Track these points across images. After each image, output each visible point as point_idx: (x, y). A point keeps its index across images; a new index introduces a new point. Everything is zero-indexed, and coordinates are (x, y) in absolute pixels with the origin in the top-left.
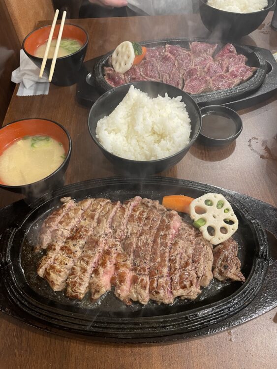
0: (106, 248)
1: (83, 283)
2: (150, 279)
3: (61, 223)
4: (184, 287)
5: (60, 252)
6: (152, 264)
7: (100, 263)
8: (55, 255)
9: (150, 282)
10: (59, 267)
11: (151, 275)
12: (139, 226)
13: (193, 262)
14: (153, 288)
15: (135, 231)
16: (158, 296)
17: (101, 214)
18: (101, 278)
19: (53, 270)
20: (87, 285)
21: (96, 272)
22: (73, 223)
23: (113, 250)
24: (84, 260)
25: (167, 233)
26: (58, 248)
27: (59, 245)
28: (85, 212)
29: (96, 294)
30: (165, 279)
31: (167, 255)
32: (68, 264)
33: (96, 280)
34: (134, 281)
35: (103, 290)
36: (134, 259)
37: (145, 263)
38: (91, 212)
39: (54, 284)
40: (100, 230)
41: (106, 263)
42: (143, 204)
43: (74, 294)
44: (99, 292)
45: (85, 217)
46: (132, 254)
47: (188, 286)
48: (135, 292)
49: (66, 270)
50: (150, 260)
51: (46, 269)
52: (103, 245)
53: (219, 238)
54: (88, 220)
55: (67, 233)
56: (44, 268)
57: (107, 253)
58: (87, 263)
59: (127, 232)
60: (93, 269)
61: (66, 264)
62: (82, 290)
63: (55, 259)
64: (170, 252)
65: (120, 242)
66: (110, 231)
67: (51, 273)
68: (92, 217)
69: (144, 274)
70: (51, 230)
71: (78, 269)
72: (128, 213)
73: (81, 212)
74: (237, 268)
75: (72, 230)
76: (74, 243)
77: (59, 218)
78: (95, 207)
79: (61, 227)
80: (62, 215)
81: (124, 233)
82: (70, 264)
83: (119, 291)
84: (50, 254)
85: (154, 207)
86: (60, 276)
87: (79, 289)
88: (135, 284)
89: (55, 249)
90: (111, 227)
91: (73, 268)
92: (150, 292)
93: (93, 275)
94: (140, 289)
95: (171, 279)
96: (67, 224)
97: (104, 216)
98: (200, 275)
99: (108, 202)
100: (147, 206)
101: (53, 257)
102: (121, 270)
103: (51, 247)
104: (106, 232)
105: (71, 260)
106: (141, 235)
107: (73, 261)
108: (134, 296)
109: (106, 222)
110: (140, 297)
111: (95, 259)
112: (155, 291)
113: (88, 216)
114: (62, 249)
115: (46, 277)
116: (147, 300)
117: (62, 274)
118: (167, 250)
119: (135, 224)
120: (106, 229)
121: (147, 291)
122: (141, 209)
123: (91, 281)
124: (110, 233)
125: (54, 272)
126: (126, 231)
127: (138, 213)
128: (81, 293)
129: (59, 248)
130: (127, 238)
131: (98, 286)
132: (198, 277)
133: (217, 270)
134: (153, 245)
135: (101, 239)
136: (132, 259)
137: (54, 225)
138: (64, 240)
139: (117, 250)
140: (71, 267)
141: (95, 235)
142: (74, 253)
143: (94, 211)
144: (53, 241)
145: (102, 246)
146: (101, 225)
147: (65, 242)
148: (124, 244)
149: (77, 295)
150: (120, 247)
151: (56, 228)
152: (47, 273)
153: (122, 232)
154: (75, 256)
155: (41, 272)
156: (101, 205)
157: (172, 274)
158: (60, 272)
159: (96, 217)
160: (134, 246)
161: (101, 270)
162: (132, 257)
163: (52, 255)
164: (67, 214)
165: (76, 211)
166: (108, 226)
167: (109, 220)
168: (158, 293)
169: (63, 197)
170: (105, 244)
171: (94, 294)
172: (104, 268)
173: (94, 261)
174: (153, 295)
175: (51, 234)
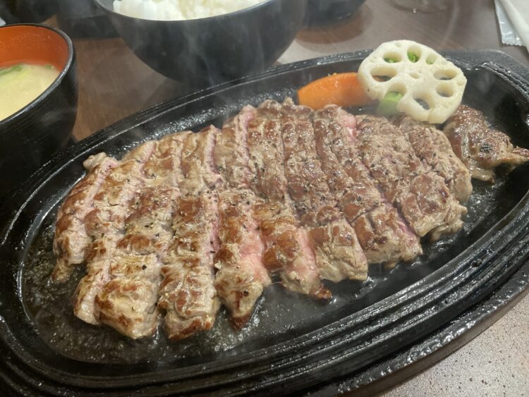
0: (224, 206)
1: (203, 289)
2: (350, 223)
3: (99, 197)
5: (119, 251)
6: (340, 195)
7: (222, 238)
8: (107, 261)
9: (355, 228)
10: (127, 281)
11: (349, 213)
12: (274, 146)
14: (368, 236)
15: (270, 156)
17: (185, 156)
18: (239, 262)
19: (113, 292)
20: (212, 291)
21: (223, 255)
22: (130, 190)
23: (243, 207)
24: (183, 245)
26: (110, 246)
27: (111, 239)
28: (147, 163)
29: (241, 302)
30: (383, 209)
32: (149, 267)
33: (231, 271)
34: (317, 242)
35: (256, 288)
36: (296, 202)
38: (160, 160)
39: (129, 321)
40: (195, 182)
41: (236, 232)
42: (263, 112)
43: (186, 324)
44: (246, 294)
45: (151, 172)
46: (287, 196)
47: (439, 203)
49: (148, 282)
51: (96, 300)
52: (214, 205)
54: (161, 175)
55: (121, 211)
56: (90, 297)
57: (229, 216)
58: (194, 247)
59: (256, 165)
60: (212, 256)
61: (144, 267)
62: (206, 306)
63: (111, 270)
64: (363, 162)
65: (250, 188)
66: (219, 176)
67: (110, 299)
68: (168, 166)
69: (334, 219)
70: (81, 215)
71: (176, 266)
72: (240, 135)
73: (137, 167)
74: (507, 144)
75: (131, 202)
76: (146, 220)
77: (91, 191)
78: (167, 147)
79: (104, 205)
80: (97, 183)
81: (250, 169)
82: (154, 265)
84: (95, 265)
86: (136, 297)
87: (197, 306)
88: (325, 244)
89: (103, 251)
90: (217, 169)
91: (165, 270)
92: (364, 247)
93: (218, 266)
95: (395, 205)
96: (115, 195)
97: (192, 155)
98: (449, 175)
99: (190, 134)
100: (274, 112)
101: (106, 268)
102: (279, 230)
103: (93, 251)
104: (209, 180)
105: (152, 256)
106: (287, 158)
107: (158, 256)
108: (335, 272)
109: (202, 164)
110: (346, 265)
111: (209, 235)
112: (376, 240)
113: (157, 168)
114: (121, 244)
116: (365, 267)
117: (140, 291)
118: (357, 160)
119: (265, 146)
120: (207, 176)
121: (358, 246)
122: (265, 121)
123: (218, 279)
124: (220, 180)
125: (120, 295)
126: (251, 163)
127: (261, 129)
128: (204, 315)
129: (114, 245)
130: (261, 173)
132: (448, 182)
134: (323, 164)
135: (205, 196)
136: (290, 205)
138: (121, 226)
139: (248, 203)
140: (157, 272)
141: (187, 195)
142: (154, 241)
143: (166, 154)
144: (93, 238)
145: (213, 208)
146: (193, 173)
147: (125, 230)
148: (258, 187)
149: (197, 322)
150: (254, 196)
151: (91, 209)
152: (102, 305)
153: (246, 169)
154: (159, 246)
156: (177, 141)
158: (134, 288)
159: (177, 162)
160: (284, 179)
161: (234, 247)
162: (288, 200)
163: (101, 267)
164: (108, 178)
165: (128, 167)
166: (209, 169)
167: (207, 158)
168: (382, 241)
169: (86, 157)
170: (219, 201)
171: (238, 303)
172: (238, 241)
173: (209, 240)
174: (374, 250)
175: (83, 225)
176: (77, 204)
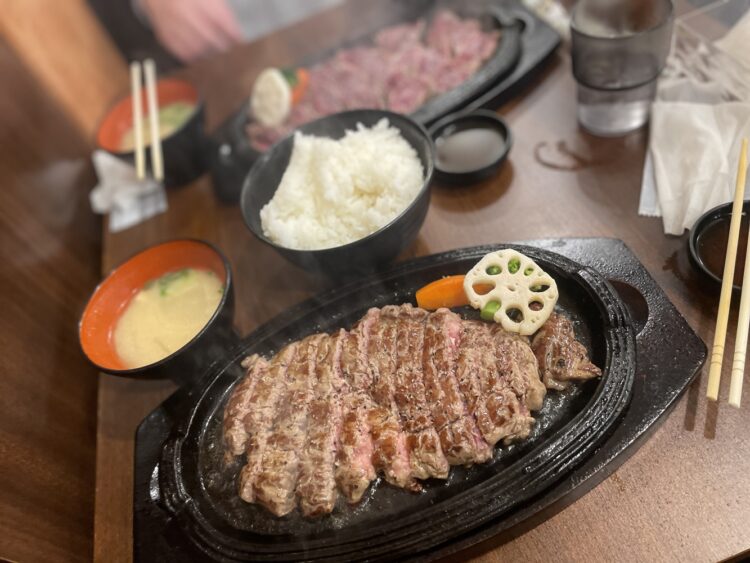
0: (346, 410)
1: (325, 483)
2: (438, 432)
3: (253, 400)
4: (502, 422)
5: (268, 448)
6: (433, 406)
7: (343, 439)
8: (261, 456)
9: (440, 436)
10: (273, 473)
11: (437, 424)
12: (389, 355)
13: (501, 374)
14: (449, 445)
15: (386, 365)
16: (461, 454)
17: (319, 360)
18: (352, 462)
19: (265, 482)
20: (332, 483)
21: (341, 456)
22: (276, 393)
23: (360, 411)
24: (314, 445)
25: (441, 346)
26: (262, 443)
27: (263, 436)
28: (289, 368)
29: (353, 493)
30: (463, 422)
31: (453, 381)
32: (289, 462)
33: (346, 469)
34: (412, 445)
35: (364, 482)
36: (400, 410)
37: (420, 409)
38: (300, 364)
39: (275, 504)
40: (326, 387)
41: (352, 435)
42: (383, 317)
43: (314, 509)
44: (356, 487)
45: (292, 376)
46: (393, 404)
47: (507, 417)
48: (419, 464)
49: (288, 474)
50: (428, 401)
51: (253, 485)
52: (339, 409)
53: (532, 321)
54: (300, 379)
55: (269, 413)
56: (248, 484)
57: (351, 418)
58: (321, 448)
59: (373, 373)
60: (334, 455)
61: (286, 463)
62: (328, 496)
63: (263, 463)
64: (456, 375)
65: (367, 393)
66: (344, 381)
67: (263, 487)
68: (305, 371)
69: (425, 428)
70: (240, 417)
71: (308, 463)
72: (362, 341)
73: (282, 371)
74: (582, 359)
75: (277, 404)
76: (288, 423)
77: (248, 394)
78: (304, 352)
79: (256, 407)
80: (251, 387)
81: (368, 376)
82: (293, 460)
83: (392, 473)
84: (252, 458)
85: (405, 314)
86: (280, 486)
87: (322, 496)
88: (416, 450)
89: (257, 447)
90: (343, 374)
91: (300, 466)
92: (446, 453)
93: (337, 464)
94: (425, 454)
95: (475, 417)
96: (266, 398)
97: (324, 362)
98: (521, 391)
99: (324, 338)
100: (393, 318)
101: (260, 461)
102: (383, 437)
103: (251, 446)
104: (336, 385)
105: (292, 453)
106: (398, 367)
107: (296, 453)
108: (422, 472)
109: (331, 369)
110: (430, 468)
111: (333, 437)
112: (454, 448)
113: (297, 373)
114: (270, 441)
115: (257, 499)
116: (445, 468)
117: (283, 482)
118: (451, 373)
119: (382, 354)
120: (335, 381)
121: (440, 453)
122: (385, 326)
123: (338, 475)
124: (345, 385)
125: (269, 484)
126: (369, 370)
127: (380, 335)
128: (326, 502)
129: (265, 441)
130: (376, 381)
131: (352, 477)
132: (519, 397)
133: (548, 374)
134: (425, 375)
135: (332, 401)
136: (396, 413)
137: (243, 409)
138: (270, 426)
139: (365, 407)
140: (295, 466)
141: (319, 399)
142: (293, 441)
143: (304, 359)
144: (251, 435)
145: (338, 412)
146: (324, 378)
147: (273, 429)
148: (373, 393)
149: (321, 508)
150: (369, 401)
151: (247, 411)
152: (257, 491)
153: (365, 376)
154: (297, 445)
155: (247, 494)
156: (312, 345)
157: (472, 408)
158: (278, 479)
159: (312, 368)
160: (392, 388)
161: (349, 450)
162: (395, 408)
163: (256, 458)
164: (260, 382)
165: (274, 372)
166: (336, 375)
167: (336, 364)
168: (458, 449)
169: (243, 358)
170: (342, 406)
171: (351, 494)
172: (353, 444)
173: (332, 441)
174: (452, 455)
175: (242, 425)
176: (238, 407)
